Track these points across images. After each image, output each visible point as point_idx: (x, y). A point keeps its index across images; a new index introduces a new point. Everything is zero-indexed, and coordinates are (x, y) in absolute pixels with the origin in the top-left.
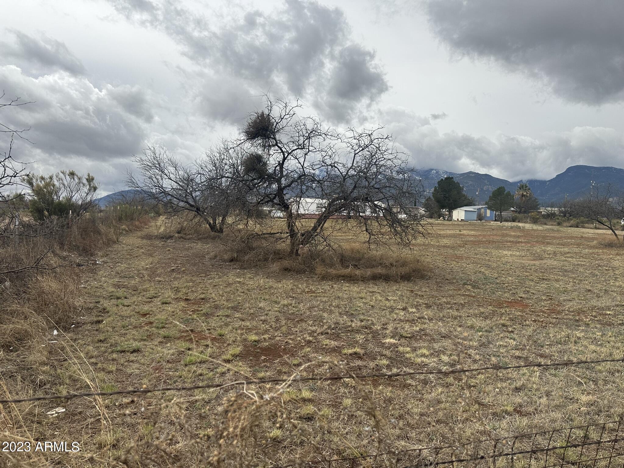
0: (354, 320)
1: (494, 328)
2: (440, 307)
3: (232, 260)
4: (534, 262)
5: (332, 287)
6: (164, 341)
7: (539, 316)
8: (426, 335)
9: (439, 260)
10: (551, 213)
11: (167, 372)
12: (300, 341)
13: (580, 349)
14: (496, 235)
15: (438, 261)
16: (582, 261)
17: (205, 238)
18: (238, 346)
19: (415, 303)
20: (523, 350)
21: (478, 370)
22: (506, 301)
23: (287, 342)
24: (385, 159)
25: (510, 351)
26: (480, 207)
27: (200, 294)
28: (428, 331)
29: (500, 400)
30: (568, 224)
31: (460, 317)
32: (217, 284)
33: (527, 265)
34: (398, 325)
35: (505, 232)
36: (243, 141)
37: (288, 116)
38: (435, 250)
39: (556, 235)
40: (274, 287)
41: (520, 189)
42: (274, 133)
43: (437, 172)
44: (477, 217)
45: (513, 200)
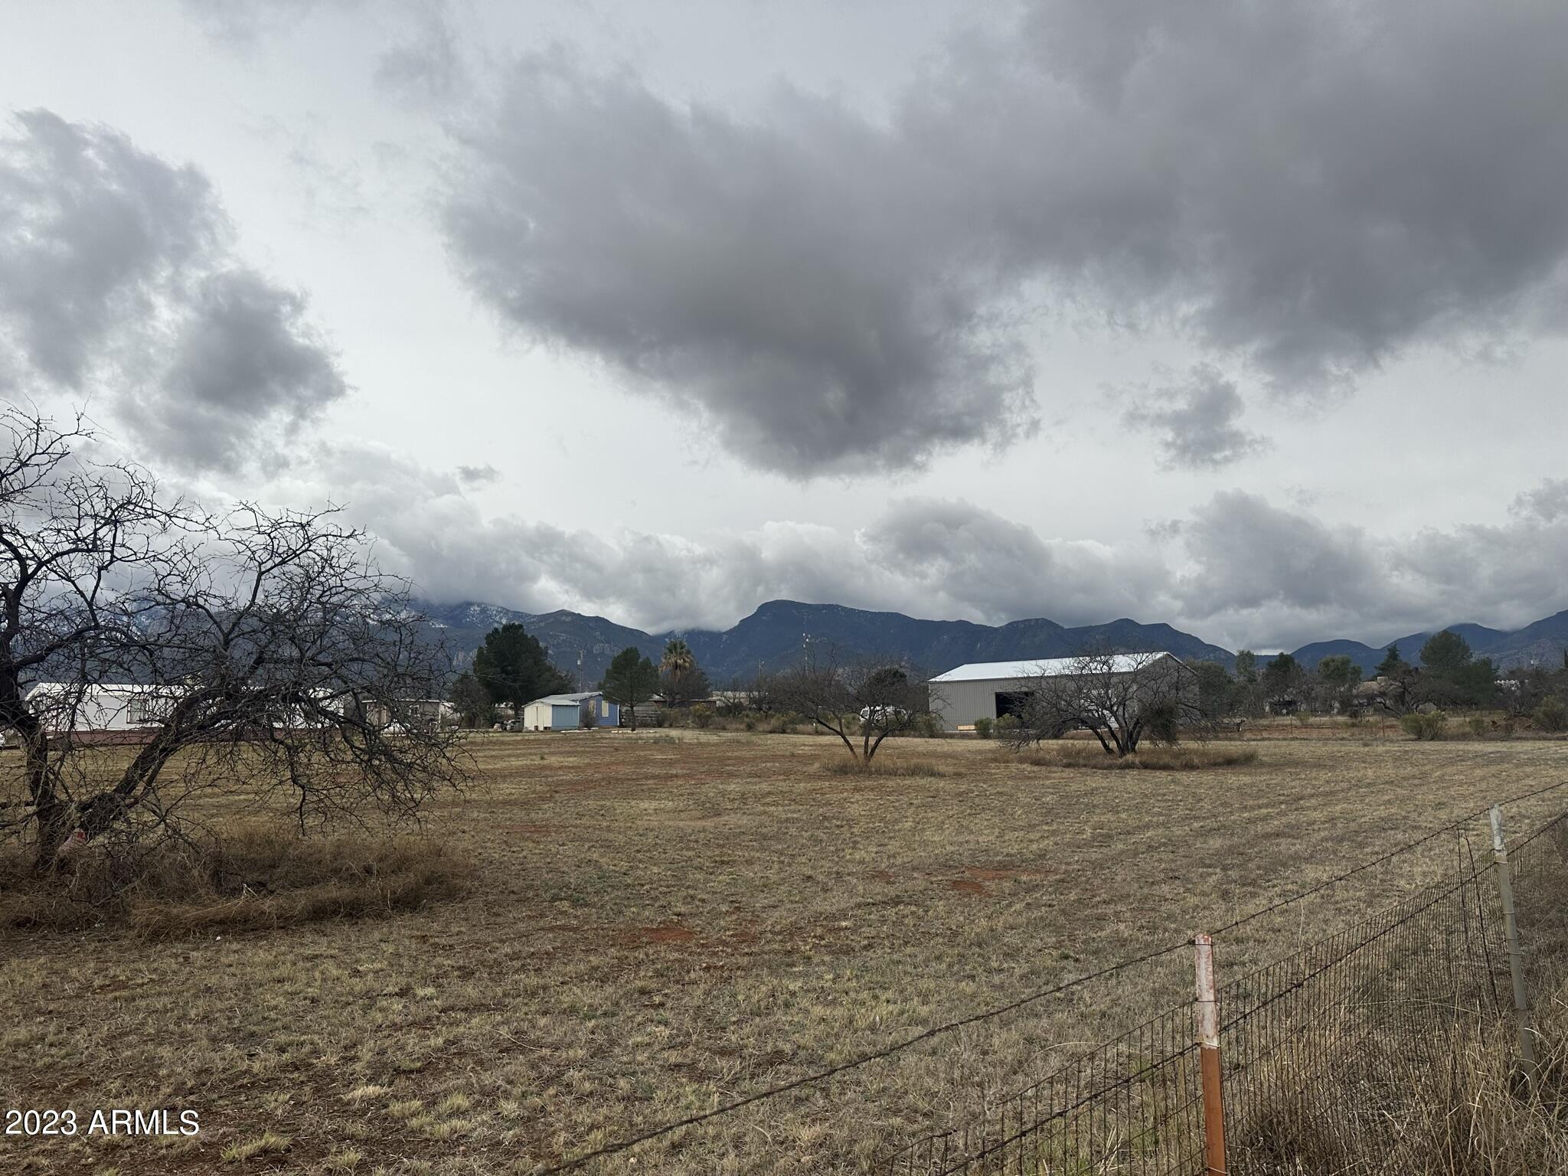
0: (259, 1050)
1: (623, 1002)
2: (495, 970)
4: (704, 823)
5: (186, 959)
7: (715, 954)
8: (461, 1054)
9: (493, 842)
10: (733, 704)
13: (796, 1020)
14: (623, 763)
15: (489, 844)
16: (794, 812)
19: (433, 970)
20: (684, 1045)
22: (647, 929)
25: (658, 1056)
26: (587, 694)
28: (465, 1042)
30: (767, 727)
31: (545, 988)
33: (690, 831)
34: (388, 1042)
35: (642, 753)
38: (482, 815)
39: (745, 753)
41: (671, 651)
43: (483, 611)
44: (581, 721)
45: (657, 676)
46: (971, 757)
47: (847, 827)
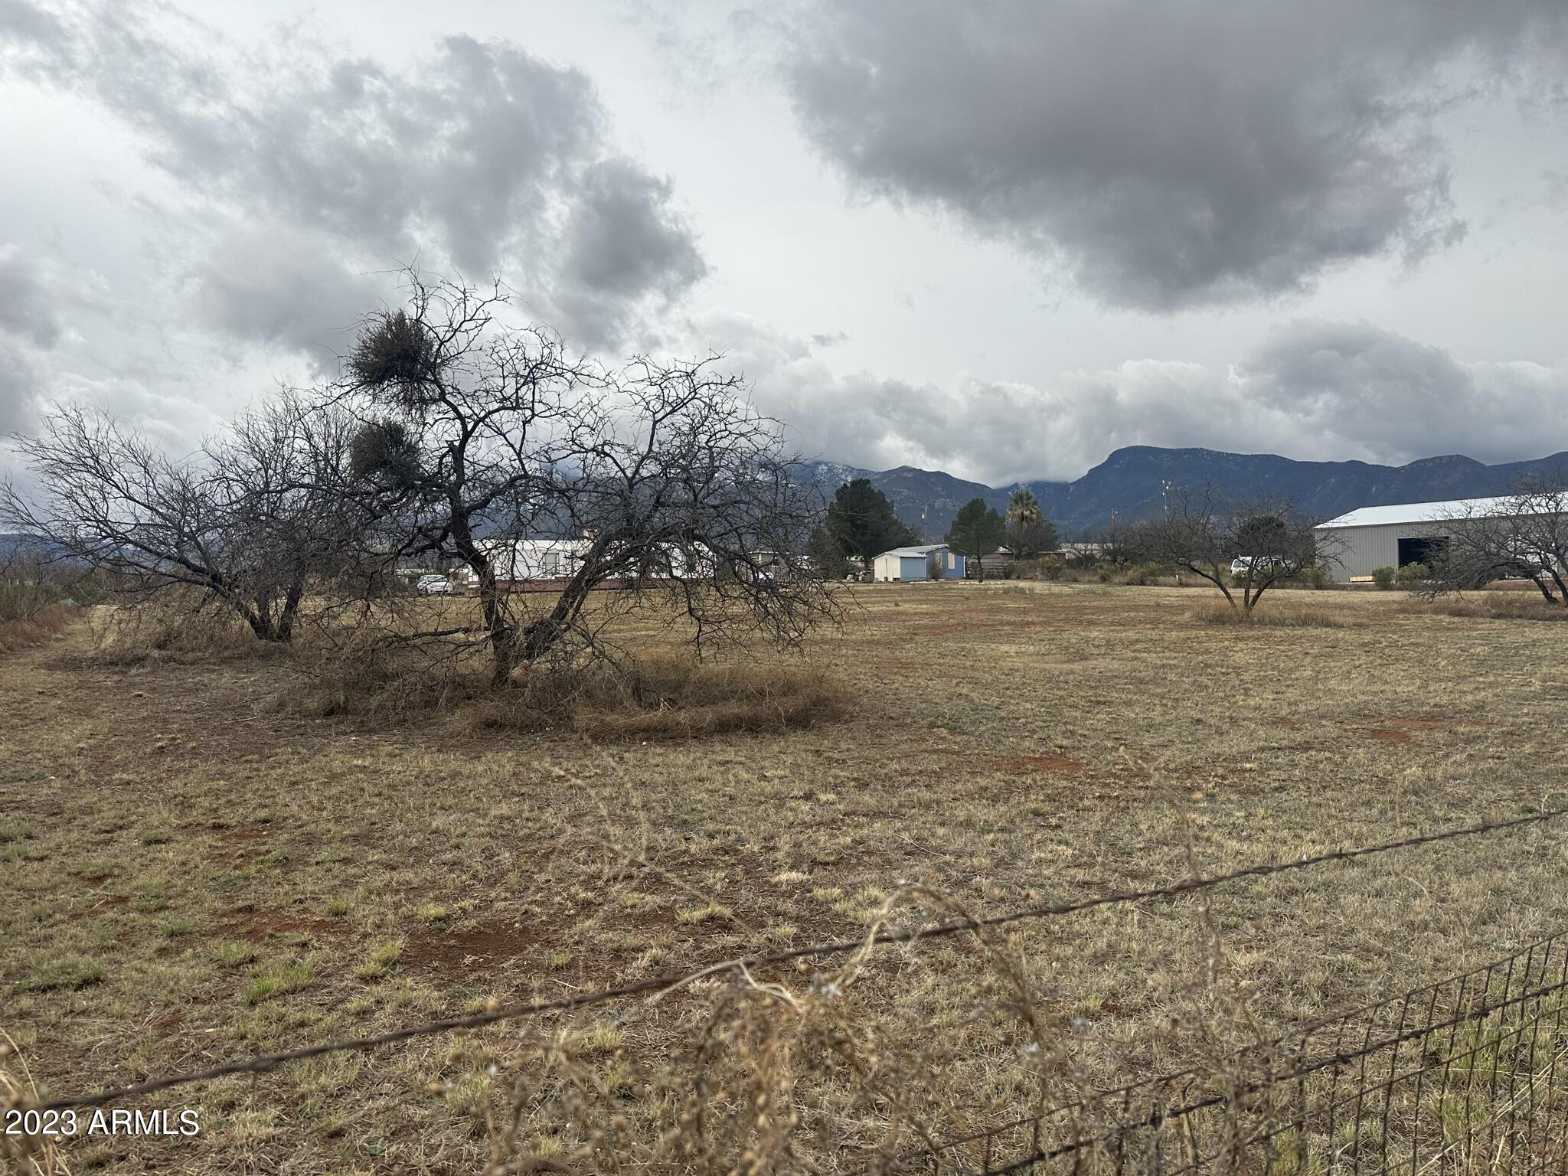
0: (693, 835)
1: (1018, 821)
2: (888, 783)
3: (330, 713)
4: (1071, 666)
5: (621, 758)
6: (173, 944)
7: (1108, 785)
8: (869, 853)
9: (865, 674)
10: (1084, 555)
11: (198, 1027)
12: (561, 904)
13: (1210, 852)
14: (976, 610)
15: (862, 676)
16: (1169, 658)
17: (240, 658)
18: (394, 936)
19: (831, 779)
20: (1091, 865)
21: (1003, 920)
22: (1030, 758)
23: (526, 912)
24: (730, 433)
25: (1064, 872)
26: (933, 547)
27: (255, 809)
28: (872, 843)
29: (1069, 988)
30: (1123, 579)
31: (938, 803)
32: (299, 778)
33: (1057, 673)
34: (802, 837)
35: (993, 602)
36: (348, 389)
37: (472, 324)
38: (851, 652)
39: (1102, 603)
40: (466, 772)
41: (1016, 502)
42: (433, 367)
43: (830, 470)
44: (928, 572)
45: (1004, 527)
46: (1372, 608)
47: (1233, 675)
